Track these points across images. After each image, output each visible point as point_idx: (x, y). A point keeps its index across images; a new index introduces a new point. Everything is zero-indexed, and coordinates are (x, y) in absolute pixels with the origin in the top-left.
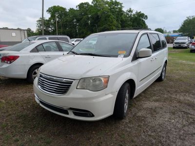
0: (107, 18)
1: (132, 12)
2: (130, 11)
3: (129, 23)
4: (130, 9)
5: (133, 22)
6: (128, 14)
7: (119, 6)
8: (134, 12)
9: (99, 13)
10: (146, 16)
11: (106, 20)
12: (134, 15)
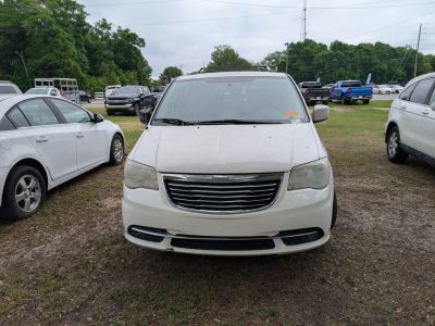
0: (50, 39)
1: (109, 28)
2: (105, 25)
3: (106, 52)
4: (104, 20)
5: (115, 51)
6: (101, 33)
7: (76, 12)
8: (114, 30)
9: (25, 24)
10: (142, 40)
11: (45, 42)
12: (115, 35)
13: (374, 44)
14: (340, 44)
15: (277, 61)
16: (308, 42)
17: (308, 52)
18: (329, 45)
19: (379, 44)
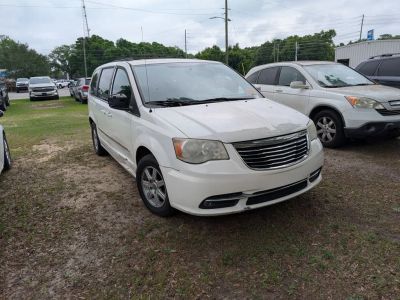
13: (151, 43)
14: (125, 41)
15: (66, 54)
16: (95, 38)
17: (97, 48)
18: (115, 42)
19: (155, 43)
